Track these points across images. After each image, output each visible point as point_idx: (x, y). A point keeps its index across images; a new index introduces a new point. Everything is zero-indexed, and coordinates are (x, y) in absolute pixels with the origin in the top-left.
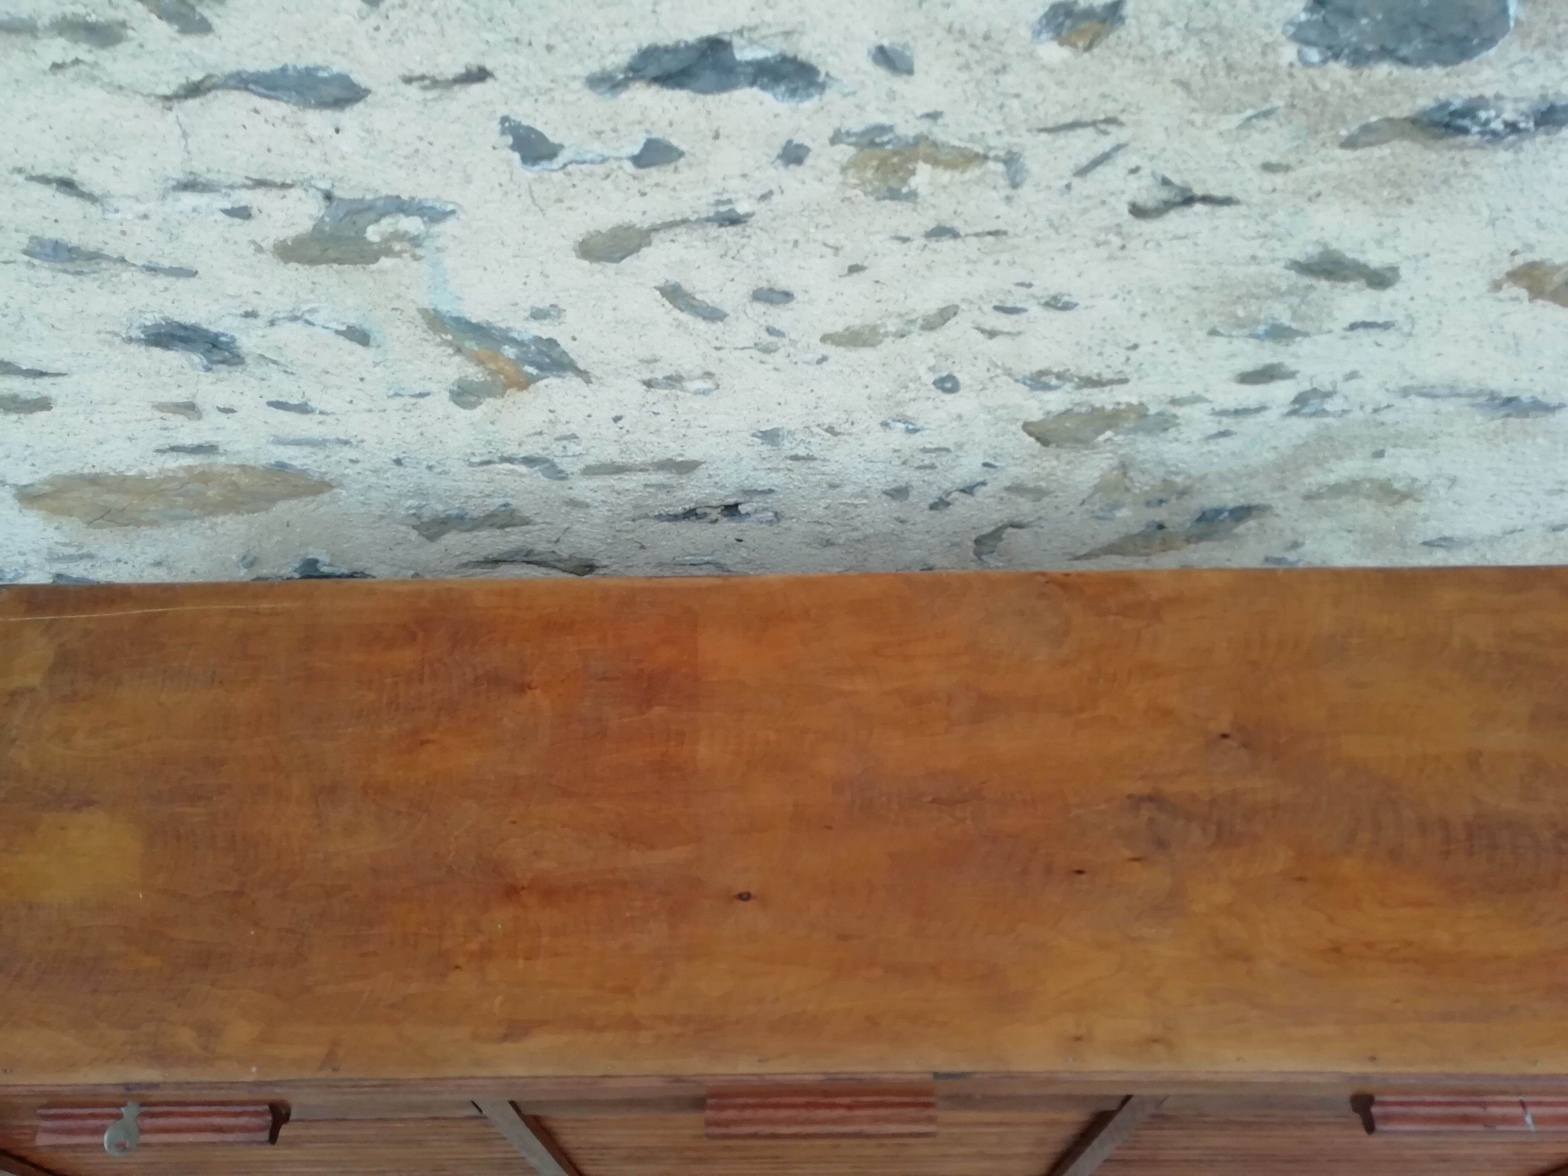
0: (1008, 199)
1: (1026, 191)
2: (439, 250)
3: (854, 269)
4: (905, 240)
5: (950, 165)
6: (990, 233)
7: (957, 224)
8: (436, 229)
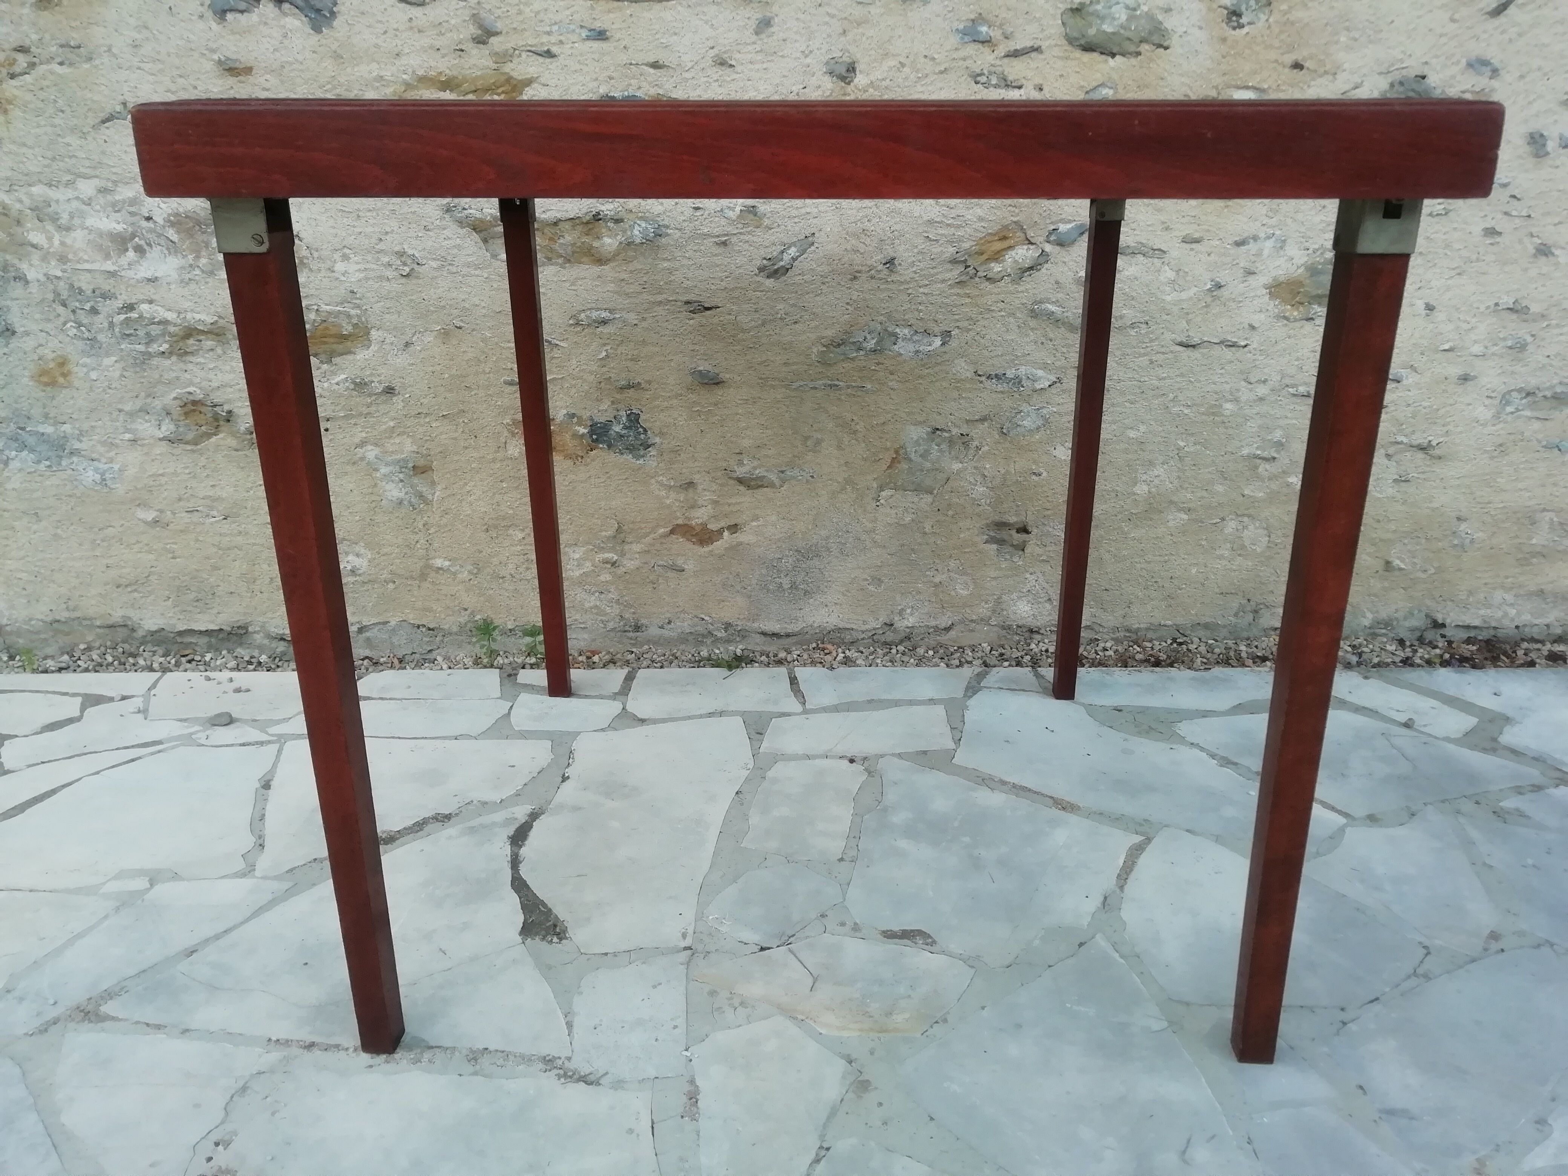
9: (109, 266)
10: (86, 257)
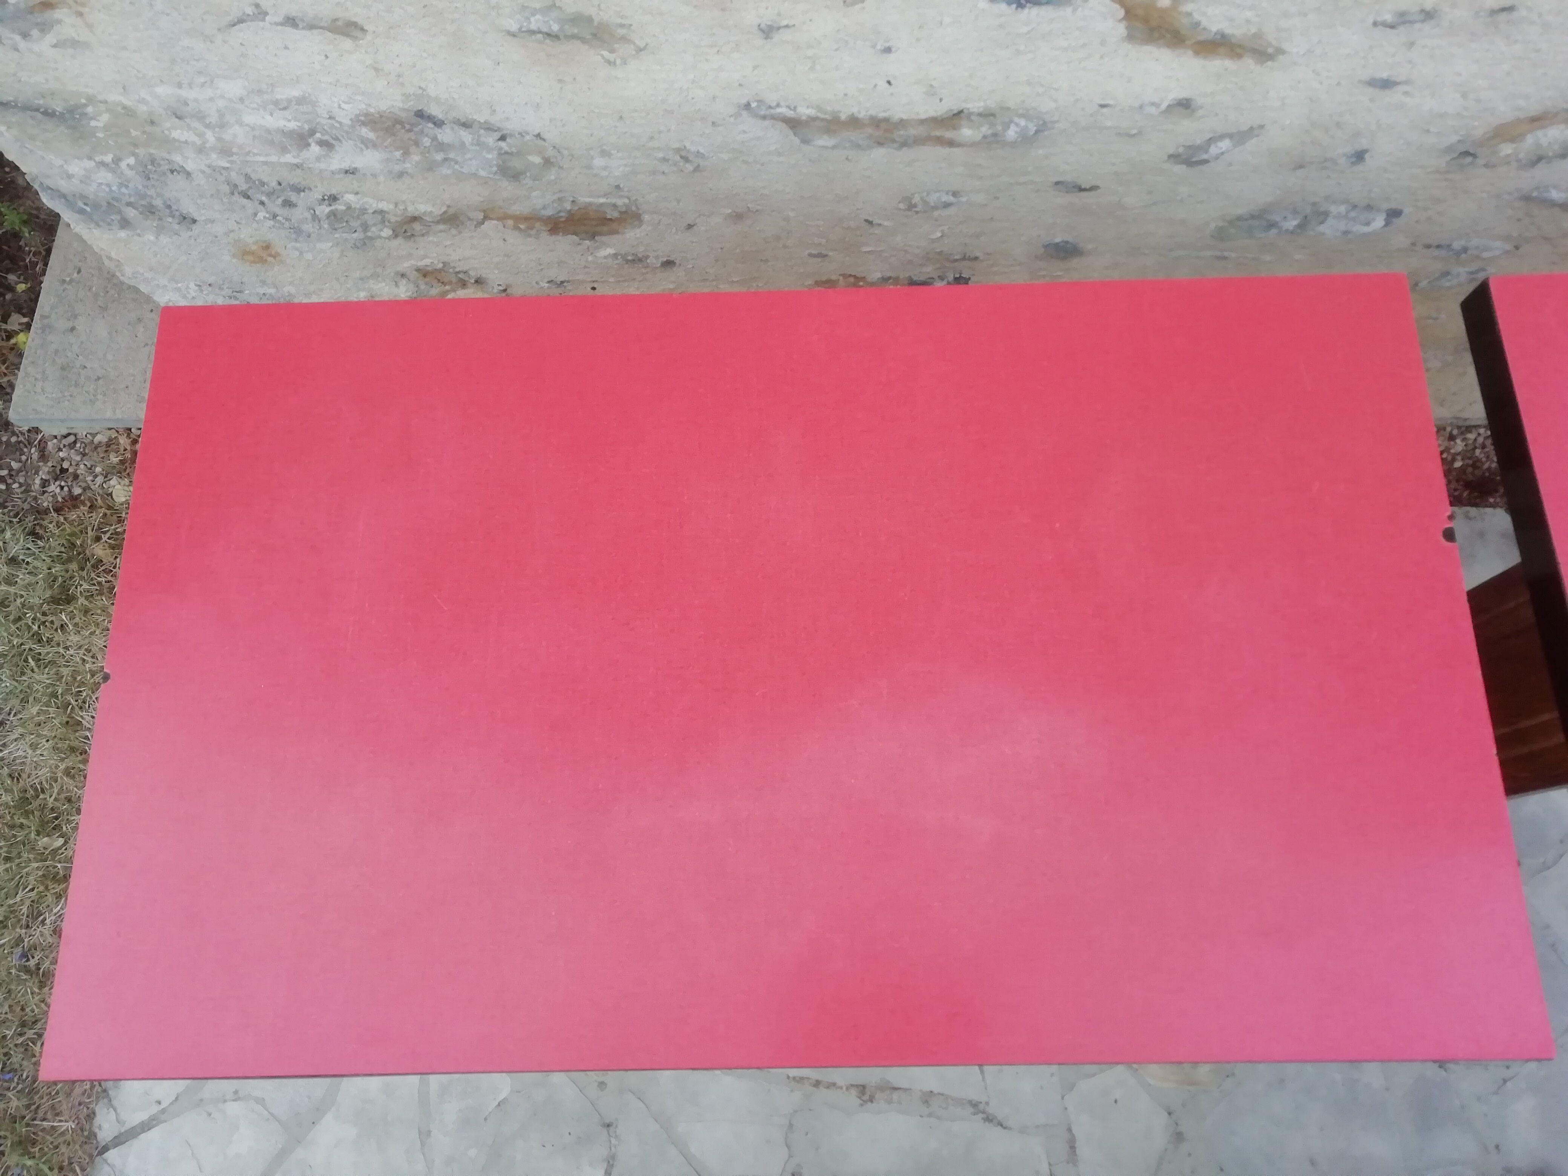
9: (289, 158)
10: (255, 151)
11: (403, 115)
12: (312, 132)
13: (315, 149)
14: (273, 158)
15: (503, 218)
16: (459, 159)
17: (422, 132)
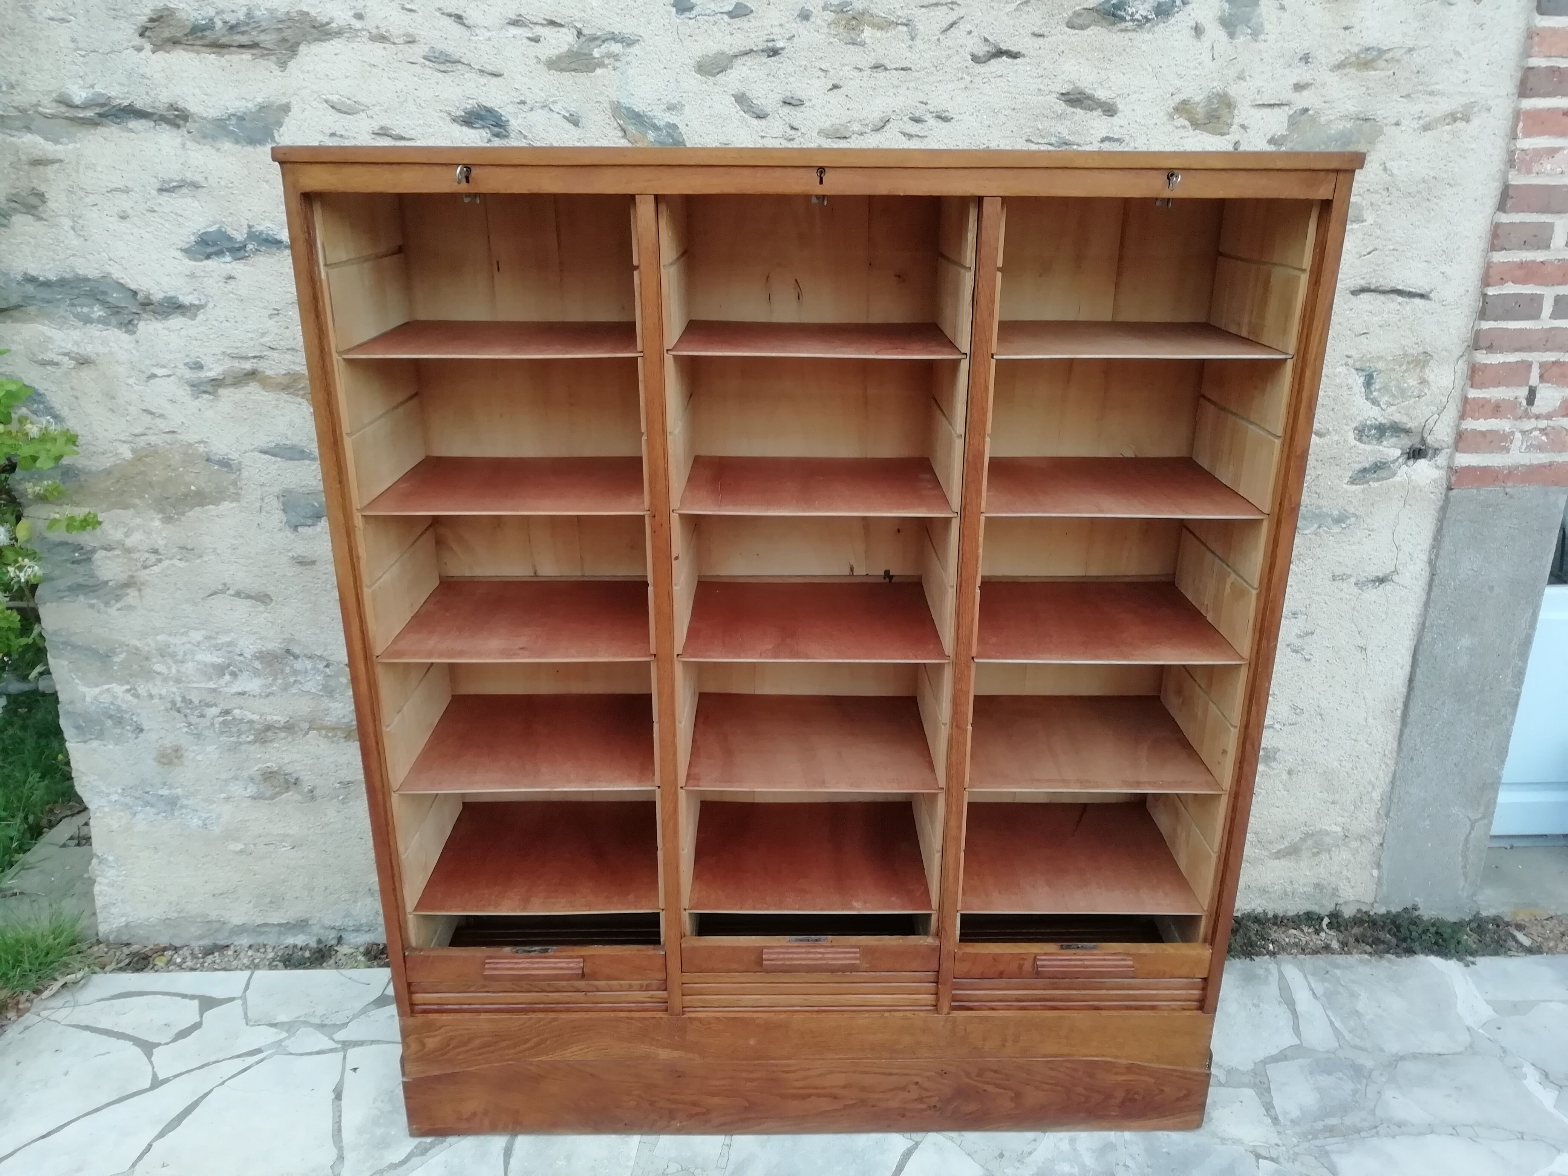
0: (910, 47)
1: (918, 42)
2: (628, 63)
3: (835, 87)
4: (861, 70)
5: (880, 28)
6: (903, 69)
7: (886, 62)
8: (628, 50)
11: (279, 651)
12: (229, 665)
13: (227, 677)
14: (202, 685)
15: (318, 729)
16: (303, 681)
17: (287, 663)
